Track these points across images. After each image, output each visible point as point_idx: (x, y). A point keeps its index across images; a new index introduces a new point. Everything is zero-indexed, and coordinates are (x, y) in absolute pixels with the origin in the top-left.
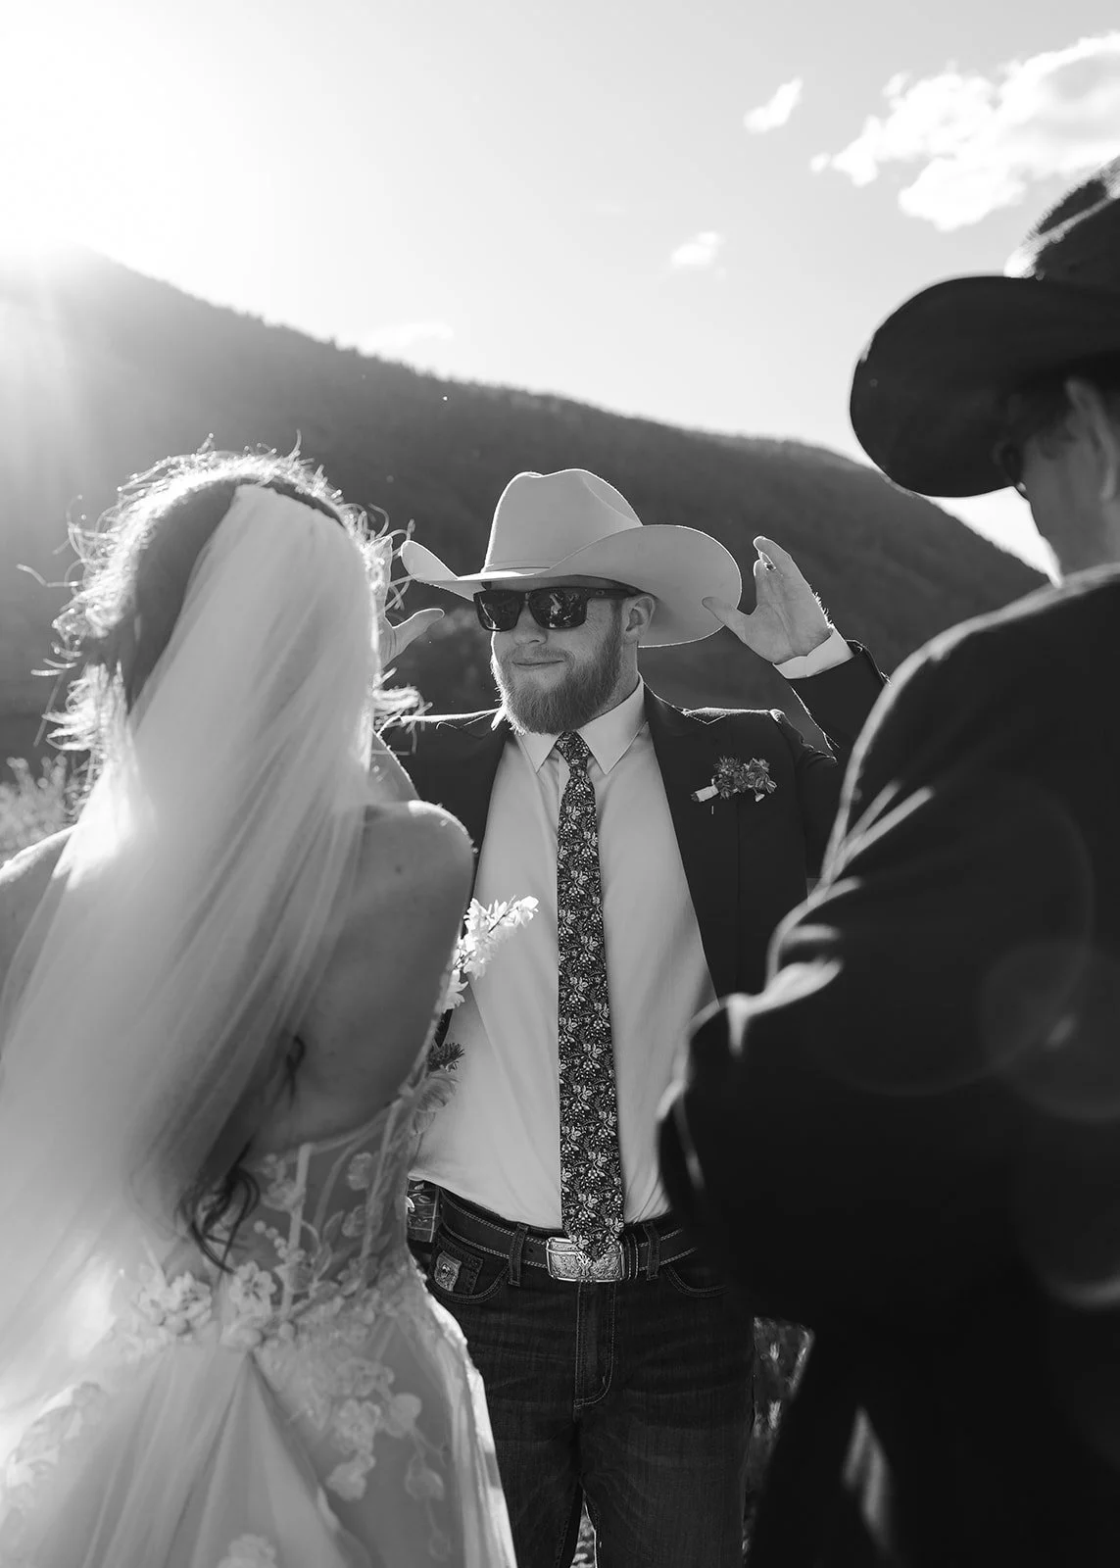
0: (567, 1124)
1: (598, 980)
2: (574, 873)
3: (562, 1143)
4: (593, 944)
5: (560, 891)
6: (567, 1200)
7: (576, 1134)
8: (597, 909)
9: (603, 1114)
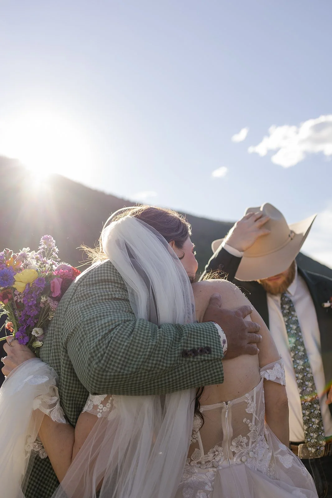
0: (304, 410)
1: (306, 360)
2: (291, 326)
3: (303, 416)
4: (302, 349)
5: (288, 332)
6: (307, 436)
7: (307, 413)
8: (301, 337)
9: (315, 406)
